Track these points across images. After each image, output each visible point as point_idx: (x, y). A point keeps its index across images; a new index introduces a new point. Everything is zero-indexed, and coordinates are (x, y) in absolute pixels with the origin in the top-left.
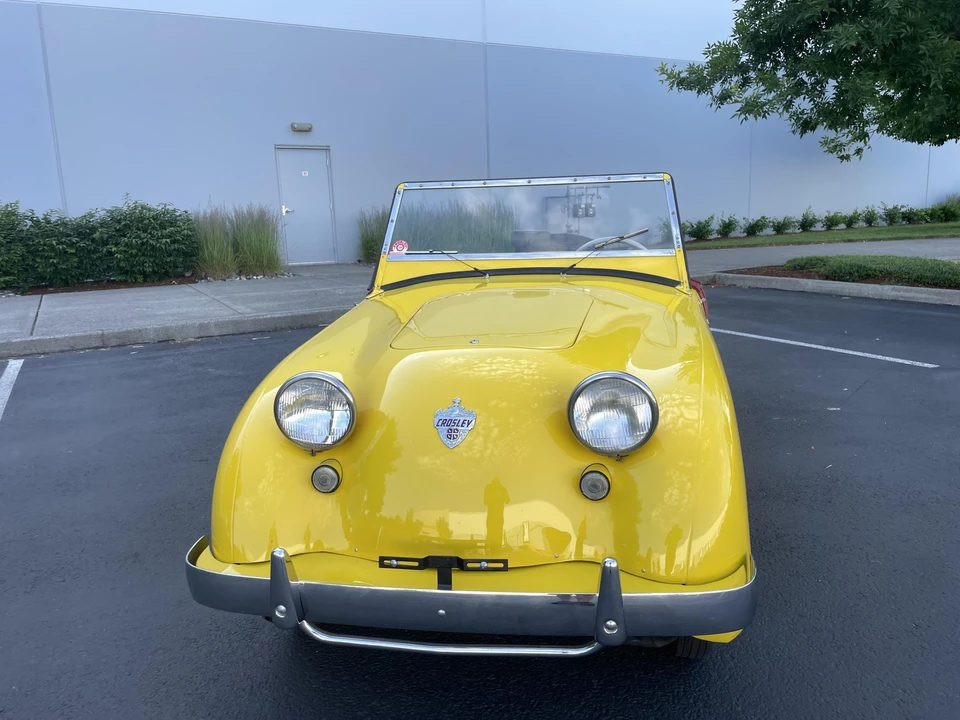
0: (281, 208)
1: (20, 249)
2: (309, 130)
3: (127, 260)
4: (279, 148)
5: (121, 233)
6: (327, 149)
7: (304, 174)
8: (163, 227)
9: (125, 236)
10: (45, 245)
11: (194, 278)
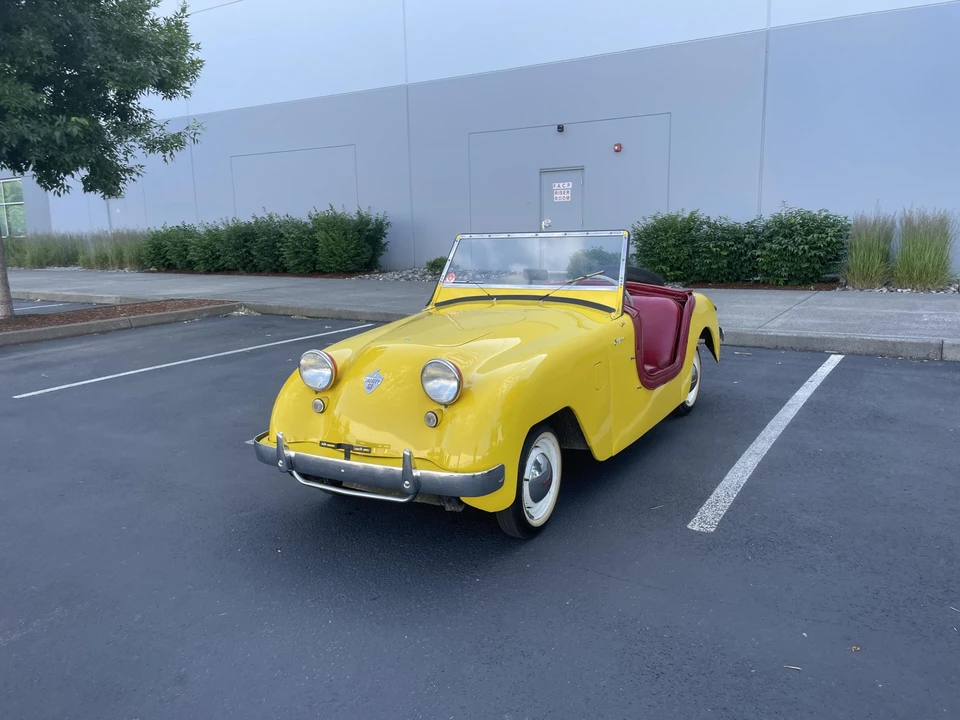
1: (687, 249)
3: (770, 263)
5: (770, 239)
8: (809, 232)
9: (771, 241)
10: (704, 247)
11: (831, 284)
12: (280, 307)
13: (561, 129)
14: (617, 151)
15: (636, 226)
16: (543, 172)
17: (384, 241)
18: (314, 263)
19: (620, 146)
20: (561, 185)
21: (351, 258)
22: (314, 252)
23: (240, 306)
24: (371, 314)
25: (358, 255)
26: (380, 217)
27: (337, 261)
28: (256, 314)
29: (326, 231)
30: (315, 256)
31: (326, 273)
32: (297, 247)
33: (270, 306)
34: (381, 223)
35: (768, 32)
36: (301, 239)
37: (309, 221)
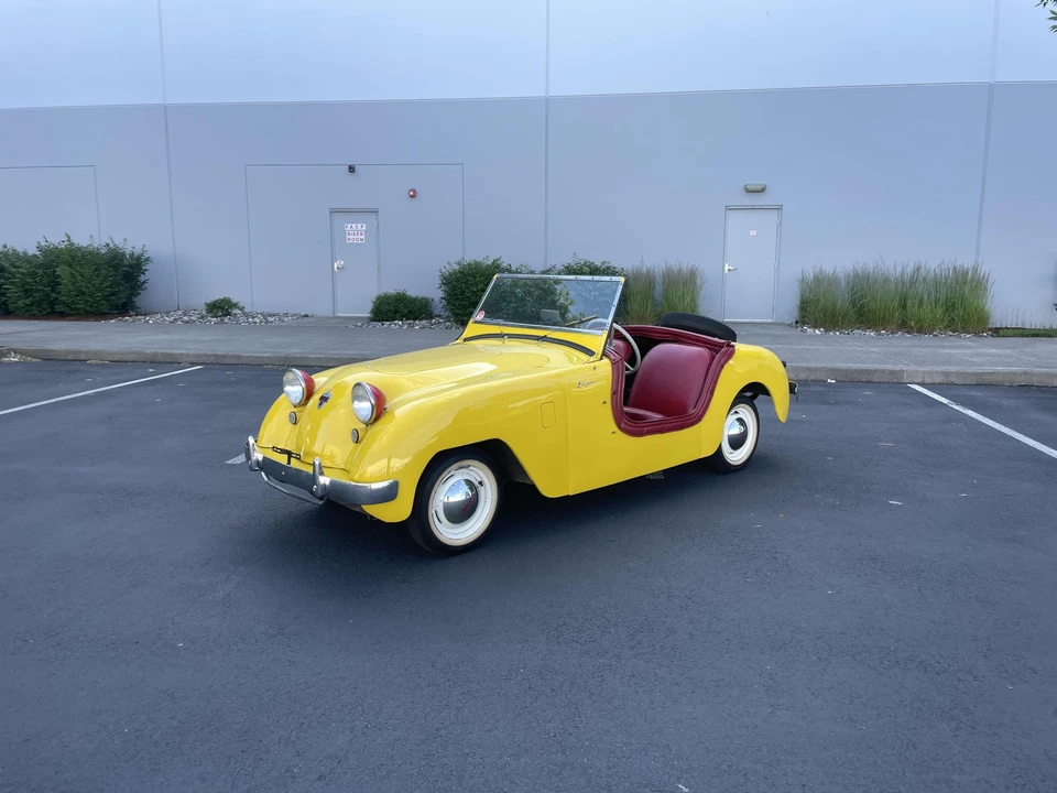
0: (724, 267)
2: (763, 190)
4: (728, 208)
6: (779, 208)
7: (752, 233)
12: (67, 352)
13: (352, 169)
14: (411, 196)
15: (444, 270)
16: (332, 211)
17: (142, 278)
18: (52, 304)
19: (414, 191)
20: (354, 226)
21: (105, 298)
22: (53, 290)
23: (9, 351)
24: (195, 356)
25: (113, 294)
26: (137, 252)
27: (87, 301)
28: (34, 360)
29: (70, 266)
30: (54, 295)
31: (69, 315)
32: (28, 283)
33: (53, 351)
34: (139, 258)
35: (547, 100)
36: (33, 275)
37: (38, 253)
